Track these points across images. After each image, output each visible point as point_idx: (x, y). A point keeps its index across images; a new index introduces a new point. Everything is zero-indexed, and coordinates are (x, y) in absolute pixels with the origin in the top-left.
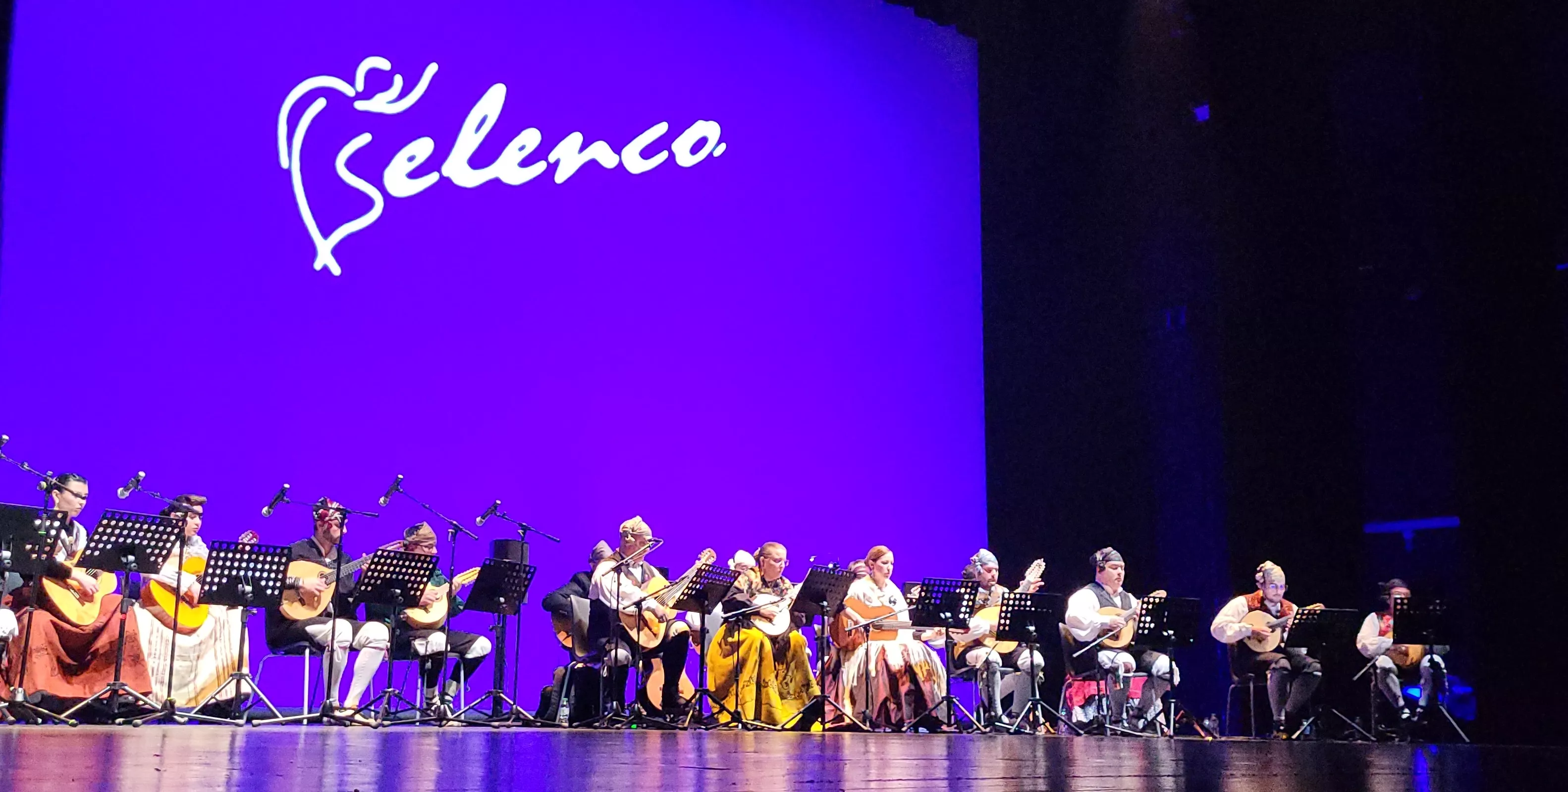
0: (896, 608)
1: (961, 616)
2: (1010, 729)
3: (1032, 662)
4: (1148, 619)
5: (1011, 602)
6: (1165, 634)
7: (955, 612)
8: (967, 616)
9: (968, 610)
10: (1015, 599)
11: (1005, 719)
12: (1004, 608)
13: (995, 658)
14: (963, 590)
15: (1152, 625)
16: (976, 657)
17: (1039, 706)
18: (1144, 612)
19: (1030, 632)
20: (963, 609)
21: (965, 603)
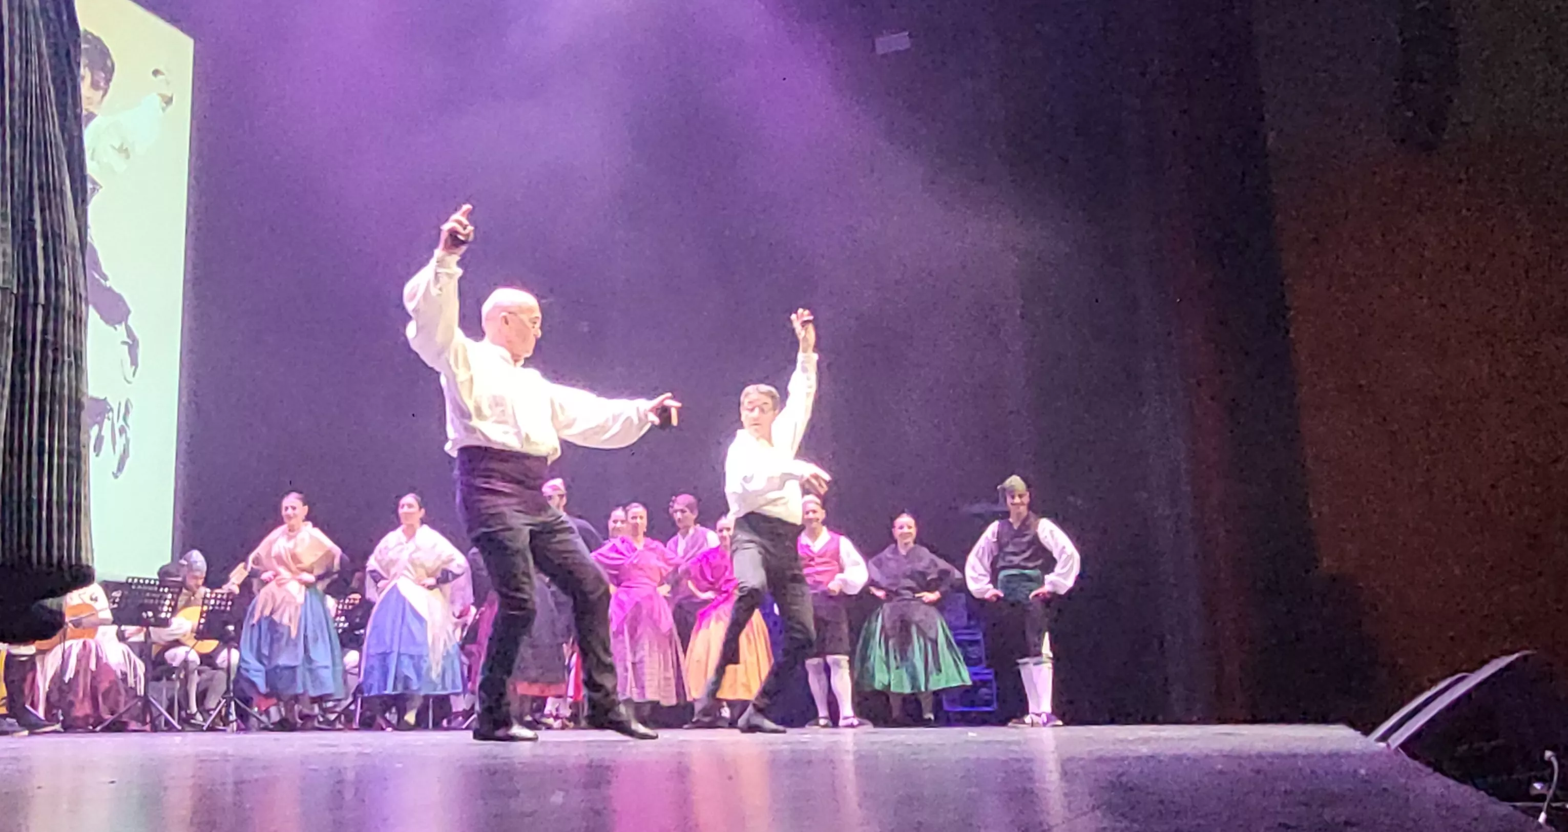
0: (97, 606)
1: (163, 615)
2: (203, 726)
3: (229, 660)
4: (343, 619)
5: (212, 602)
6: (357, 633)
7: (157, 612)
8: (169, 615)
9: (170, 609)
10: (216, 599)
11: (199, 717)
12: (205, 608)
13: (194, 657)
14: (166, 590)
15: (346, 625)
16: (176, 656)
17: (233, 704)
18: (340, 612)
19: (229, 632)
20: (165, 609)
21: (167, 602)
